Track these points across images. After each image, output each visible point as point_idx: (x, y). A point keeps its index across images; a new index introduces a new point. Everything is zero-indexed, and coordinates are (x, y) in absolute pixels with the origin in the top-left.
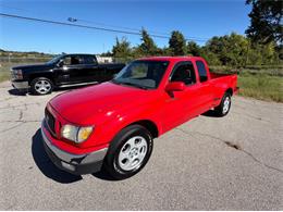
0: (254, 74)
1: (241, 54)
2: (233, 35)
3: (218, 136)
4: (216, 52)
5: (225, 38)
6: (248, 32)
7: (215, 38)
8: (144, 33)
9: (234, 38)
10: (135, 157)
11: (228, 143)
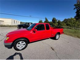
0: (76, 29)
1: (73, 23)
2: (71, 18)
3: (50, 45)
4: (65, 23)
5: (69, 19)
6: (75, 17)
7: (65, 19)
8: (46, 18)
9: (72, 19)
10: (22, 46)
11: (52, 48)
